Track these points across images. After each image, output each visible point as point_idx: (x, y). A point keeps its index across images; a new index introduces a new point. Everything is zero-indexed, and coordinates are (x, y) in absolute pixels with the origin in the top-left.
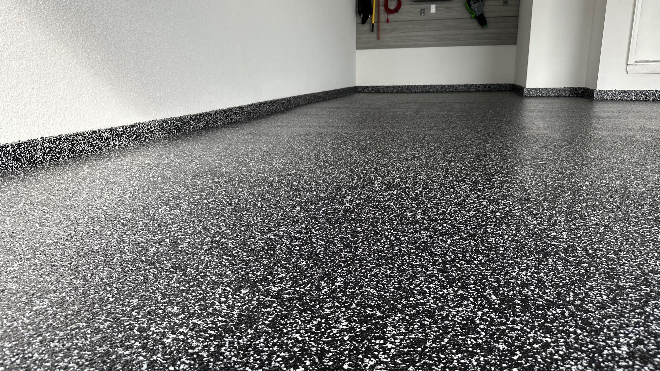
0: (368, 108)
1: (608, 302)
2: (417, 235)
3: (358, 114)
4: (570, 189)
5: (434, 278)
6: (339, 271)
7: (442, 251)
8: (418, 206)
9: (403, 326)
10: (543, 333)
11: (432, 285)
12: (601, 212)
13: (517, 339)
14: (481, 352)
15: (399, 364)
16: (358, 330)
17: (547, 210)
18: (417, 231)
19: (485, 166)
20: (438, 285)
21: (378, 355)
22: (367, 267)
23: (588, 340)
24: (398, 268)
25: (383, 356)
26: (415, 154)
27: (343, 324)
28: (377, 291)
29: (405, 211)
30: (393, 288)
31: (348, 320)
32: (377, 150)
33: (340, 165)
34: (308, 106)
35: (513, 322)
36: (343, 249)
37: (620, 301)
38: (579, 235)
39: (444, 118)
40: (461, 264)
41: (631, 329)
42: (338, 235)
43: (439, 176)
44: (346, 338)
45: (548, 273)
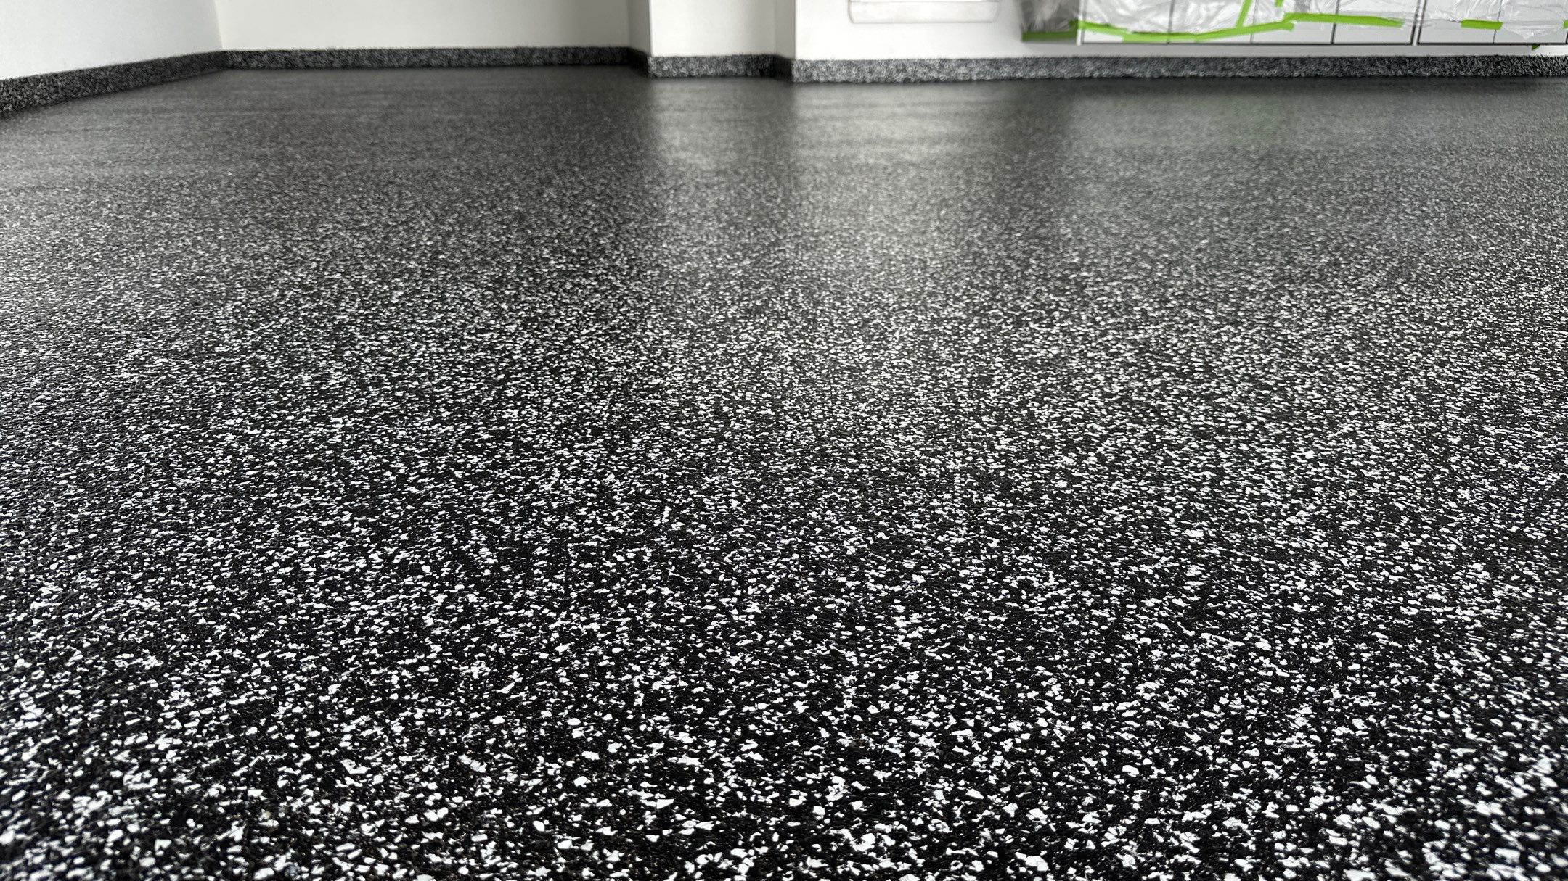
0: (252, 109)
1: (739, 512)
2: (319, 430)
3: (217, 126)
4: (710, 279)
5: (338, 535)
6: (53, 567)
7: (379, 460)
8: (337, 354)
9: (216, 679)
10: (586, 613)
11: (327, 555)
12: (762, 321)
13: (521, 642)
14: (420, 697)
15: (181, 786)
16: (74, 721)
17: (652, 330)
18: (321, 418)
19: (531, 240)
20: (344, 550)
21: (121, 779)
22: (147, 540)
23: (682, 607)
24: (239, 528)
25: (138, 777)
26: (357, 222)
27: (28, 716)
28: (162, 600)
29: (298, 370)
30: (215, 583)
31: (47, 703)
32: (254, 218)
33: (128, 265)
34: (64, 108)
35: (519, 605)
36: (82, 502)
37: (765, 506)
38: (708, 377)
39: (455, 128)
40: (421, 486)
41: (773, 562)
42: (74, 463)
43: (411, 272)
44: (26, 756)
45: (625, 471)
